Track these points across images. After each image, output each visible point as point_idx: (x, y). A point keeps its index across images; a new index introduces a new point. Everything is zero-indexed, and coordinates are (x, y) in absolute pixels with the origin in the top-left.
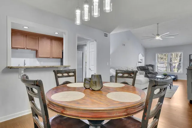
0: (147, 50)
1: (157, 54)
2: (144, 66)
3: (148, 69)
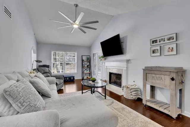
3: (49, 72)
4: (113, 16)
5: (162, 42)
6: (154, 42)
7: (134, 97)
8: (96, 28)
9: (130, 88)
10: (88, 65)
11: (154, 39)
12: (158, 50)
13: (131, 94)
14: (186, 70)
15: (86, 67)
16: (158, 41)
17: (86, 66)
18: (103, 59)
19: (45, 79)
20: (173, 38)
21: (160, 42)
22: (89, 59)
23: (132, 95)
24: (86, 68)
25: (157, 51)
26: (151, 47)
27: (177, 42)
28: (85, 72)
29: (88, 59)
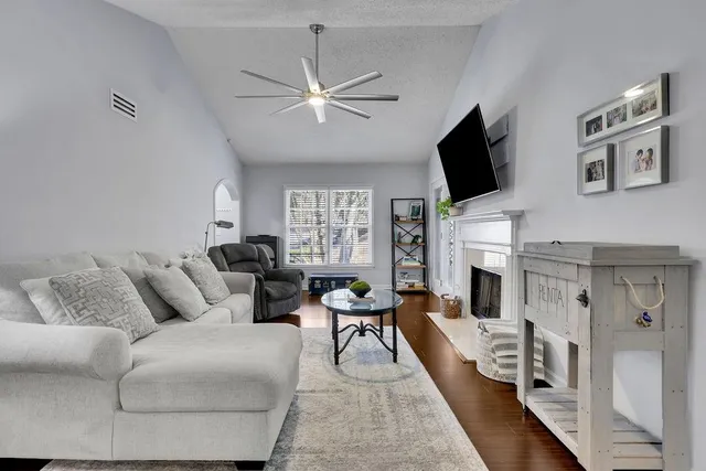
0: (249, 173)
1: (288, 194)
2: (238, 242)
3: (261, 259)
4: (480, 26)
5: (618, 127)
6: (594, 125)
7: (501, 371)
8: (394, 94)
9: (491, 332)
10: (417, 237)
11: (592, 111)
12: (603, 165)
13: (493, 355)
14: (697, 262)
15: (406, 244)
16: (604, 122)
17: (408, 239)
18: (452, 211)
19: (219, 275)
20: (652, 102)
21: (609, 125)
22: (418, 213)
23: (494, 361)
24: (408, 249)
25: (599, 169)
26: (583, 153)
27: (668, 121)
28: (404, 263)
29: (415, 211)
